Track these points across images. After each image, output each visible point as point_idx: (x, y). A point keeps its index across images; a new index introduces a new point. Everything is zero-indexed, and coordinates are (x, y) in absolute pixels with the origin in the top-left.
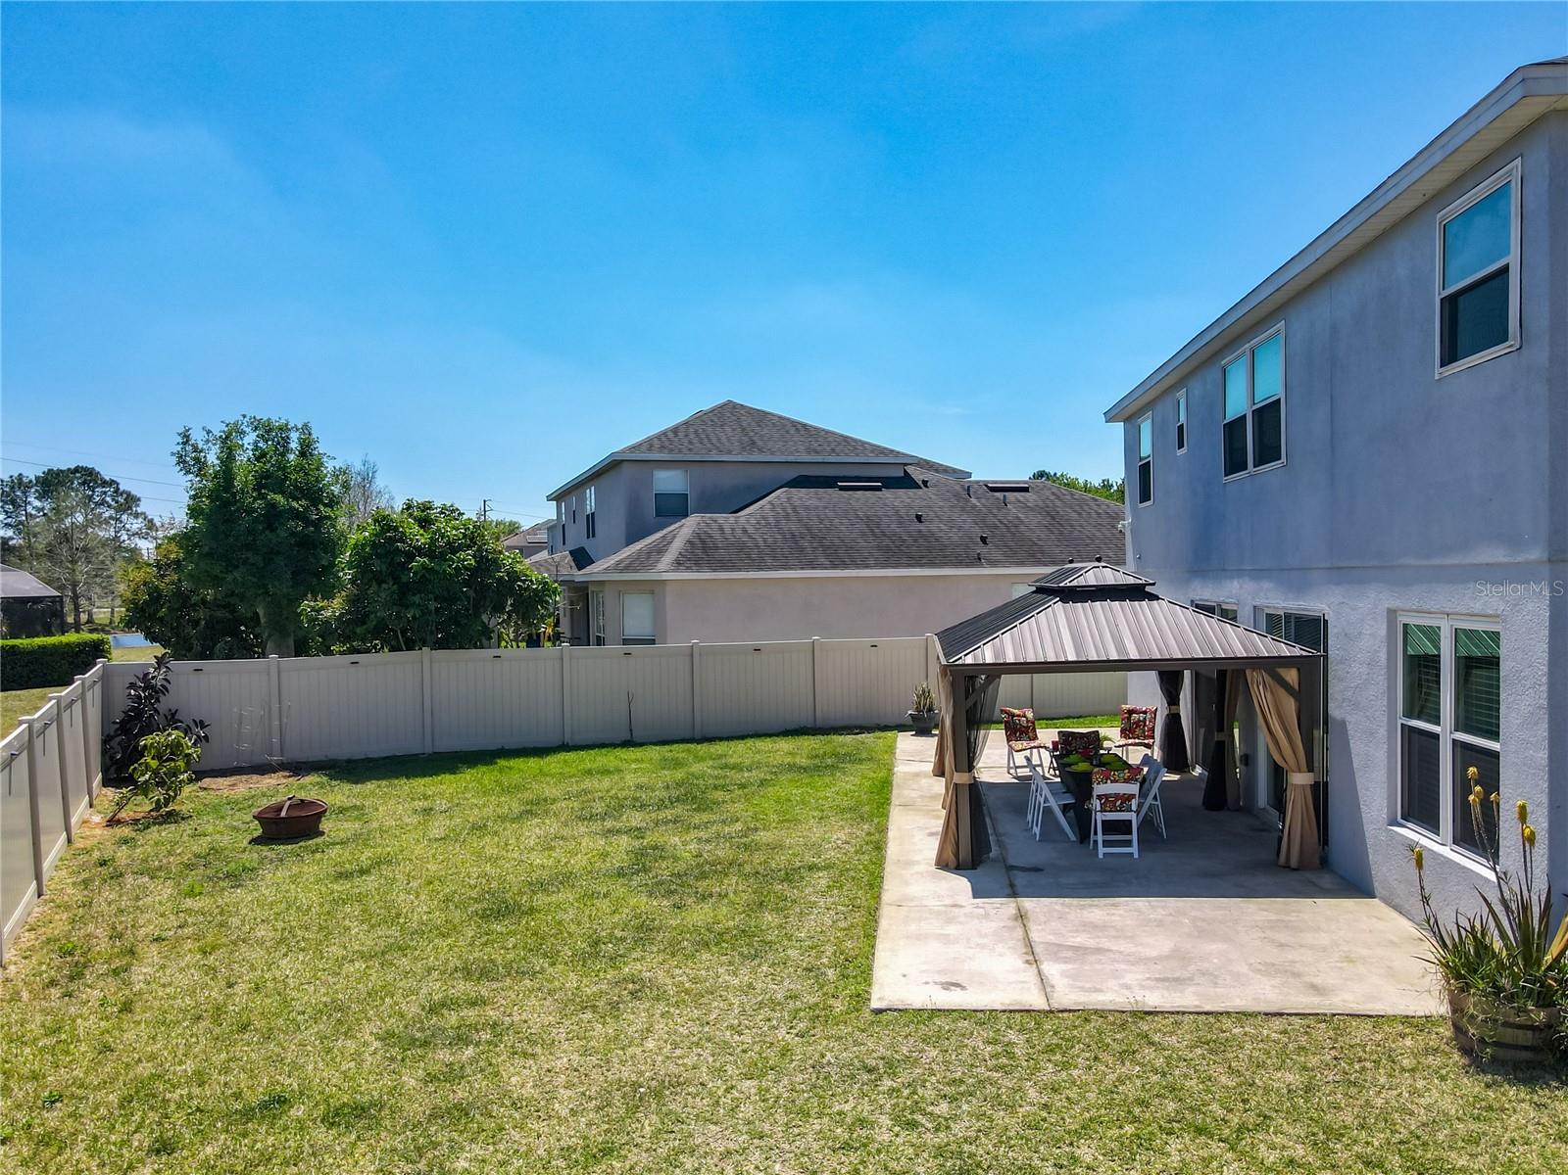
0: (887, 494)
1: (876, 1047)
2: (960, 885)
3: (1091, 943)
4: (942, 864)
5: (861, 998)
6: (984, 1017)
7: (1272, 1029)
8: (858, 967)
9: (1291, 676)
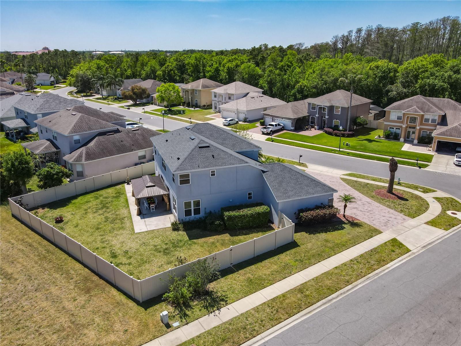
0: (115, 135)
1: (137, 236)
2: (139, 217)
3: (150, 223)
4: (137, 215)
5: (134, 232)
6: (143, 232)
7: (161, 230)
8: (133, 229)
9: (167, 195)
